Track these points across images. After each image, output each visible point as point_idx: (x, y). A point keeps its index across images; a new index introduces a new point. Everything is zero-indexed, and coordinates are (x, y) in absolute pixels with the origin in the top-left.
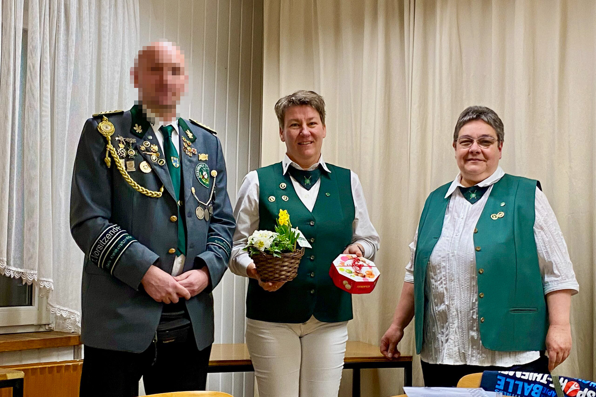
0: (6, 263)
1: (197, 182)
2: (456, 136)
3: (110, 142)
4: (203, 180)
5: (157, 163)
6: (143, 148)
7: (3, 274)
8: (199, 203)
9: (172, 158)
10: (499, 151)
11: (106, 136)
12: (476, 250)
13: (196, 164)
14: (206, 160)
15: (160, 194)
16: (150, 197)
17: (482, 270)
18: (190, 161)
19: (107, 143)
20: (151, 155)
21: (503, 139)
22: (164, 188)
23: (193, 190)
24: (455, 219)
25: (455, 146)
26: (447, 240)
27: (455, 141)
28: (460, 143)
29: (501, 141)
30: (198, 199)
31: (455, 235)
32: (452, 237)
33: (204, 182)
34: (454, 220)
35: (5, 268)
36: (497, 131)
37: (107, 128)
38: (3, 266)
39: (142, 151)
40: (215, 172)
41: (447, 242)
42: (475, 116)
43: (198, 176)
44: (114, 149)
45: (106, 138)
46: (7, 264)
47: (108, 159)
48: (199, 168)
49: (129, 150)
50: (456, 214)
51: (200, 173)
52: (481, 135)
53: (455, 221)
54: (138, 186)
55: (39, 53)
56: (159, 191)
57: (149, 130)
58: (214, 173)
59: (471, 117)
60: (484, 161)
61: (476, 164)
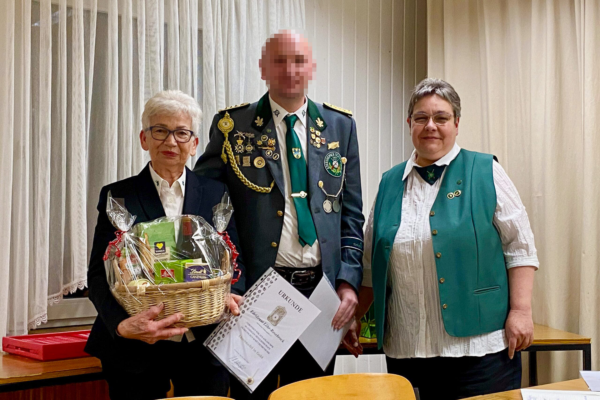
5: (271, 158)
6: (260, 143)
8: (326, 196)
10: (455, 127)
12: (433, 234)
13: (325, 154)
14: (337, 148)
15: (269, 189)
16: (260, 192)
17: (439, 254)
18: (318, 153)
19: (224, 139)
20: (267, 149)
23: (321, 183)
26: (410, 226)
28: (415, 121)
30: (326, 193)
31: (418, 220)
36: (453, 107)
39: (259, 146)
40: (345, 159)
41: (409, 228)
43: (327, 168)
44: (230, 146)
45: (224, 134)
47: (224, 156)
48: (328, 158)
49: (247, 145)
52: (436, 111)
55: (213, 49)
57: (270, 123)
59: (426, 91)
61: (432, 142)
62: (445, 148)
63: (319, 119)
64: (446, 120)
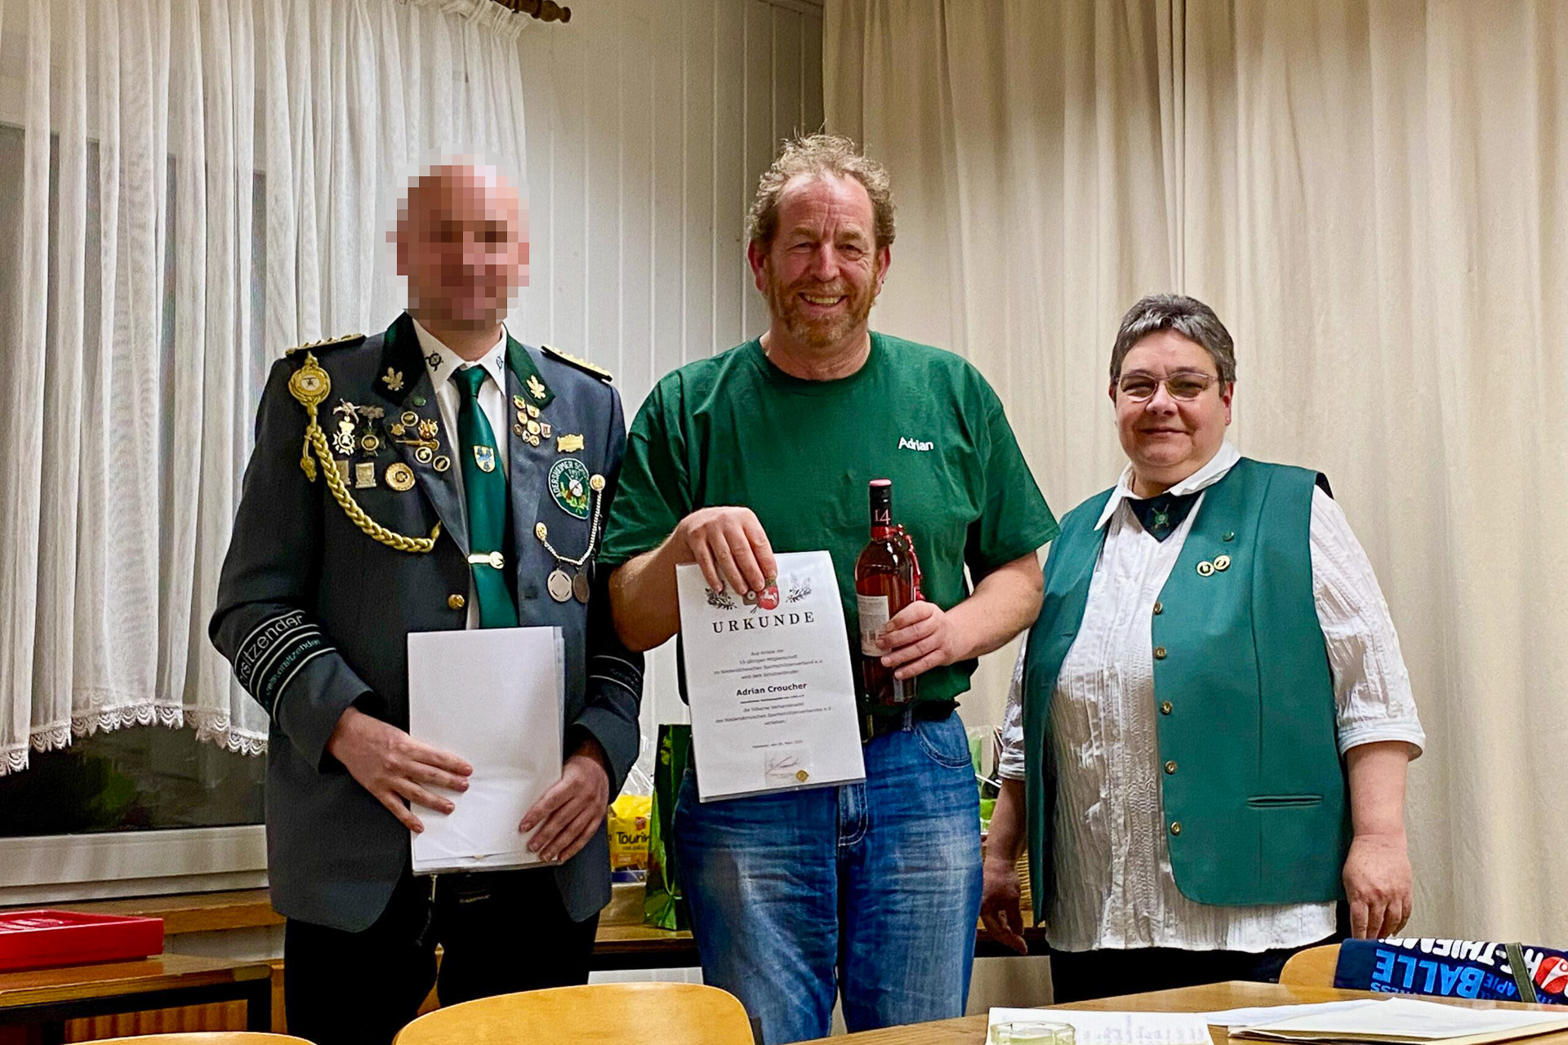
0: (229, 719)
1: (553, 510)
2: (1115, 371)
3: (315, 419)
4: (568, 501)
5: (429, 466)
6: (398, 429)
7: (223, 746)
8: (556, 560)
9: (476, 448)
10: (1224, 405)
11: (305, 404)
12: (1156, 657)
13: (549, 463)
14: (579, 450)
15: (429, 543)
16: (404, 552)
17: (1168, 705)
19: (308, 421)
20: (418, 446)
21: (1234, 377)
22: (443, 530)
23: (542, 530)
24: (1119, 583)
25: (1113, 394)
26: (1099, 637)
27: (1114, 384)
28: (1124, 391)
29: (1228, 380)
31: (1117, 622)
32: (1110, 629)
33: (572, 505)
34: (1117, 585)
35: (226, 732)
36: (1216, 357)
37: (310, 383)
38: (221, 727)
39: (396, 436)
40: (600, 480)
41: (1098, 643)
42: (1158, 322)
45: (306, 408)
46: (232, 724)
48: (558, 473)
49: (364, 435)
50: (1120, 571)
51: (562, 484)
52: (1175, 369)
53: (1118, 589)
54: (374, 528)
56: (428, 535)
57: (422, 383)
58: (599, 482)
59: (1150, 322)
60: (1187, 433)
61: (1164, 440)
62: (1198, 455)
63: (533, 378)
64: (1198, 389)
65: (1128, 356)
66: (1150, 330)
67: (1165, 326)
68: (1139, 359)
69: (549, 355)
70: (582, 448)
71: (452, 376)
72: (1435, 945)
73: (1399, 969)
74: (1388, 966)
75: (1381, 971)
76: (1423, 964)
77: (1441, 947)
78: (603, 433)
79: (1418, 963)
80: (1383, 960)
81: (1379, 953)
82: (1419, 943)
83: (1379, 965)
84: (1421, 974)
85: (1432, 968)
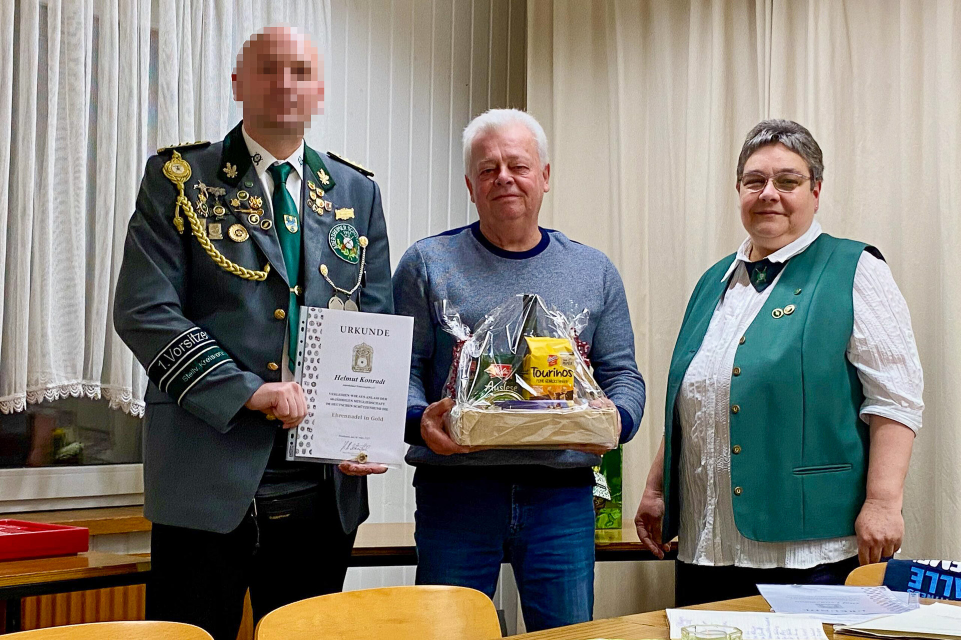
1: (332, 257)
2: (740, 171)
3: (182, 192)
4: (343, 252)
8: (334, 290)
9: (285, 216)
10: (814, 197)
11: (176, 182)
12: (734, 374)
13: (330, 226)
14: (350, 219)
15: (264, 275)
16: (247, 279)
17: (736, 408)
18: (320, 222)
19: (178, 193)
22: (272, 267)
23: (324, 269)
24: (726, 319)
25: (738, 187)
26: (707, 356)
27: (739, 179)
28: (746, 185)
29: (818, 179)
30: (332, 284)
33: (346, 254)
34: (725, 321)
36: (809, 163)
37: (178, 169)
40: (365, 240)
41: (705, 361)
43: (334, 247)
44: (190, 203)
47: (178, 219)
48: (335, 233)
50: (729, 311)
51: (338, 240)
52: (779, 170)
53: (725, 324)
54: (227, 263)
56: (262, 270)
59: (765, 138)
60: (786, 215)
61: (770, 220)
62: (793, 231)
63: (322, 170)
64: (795, 185)
65: (749, 161)
66: (764, 143)
67: (775, 141)
68: (756, 163)
69: (333, 157)
70: (353, 217)
71: (268, 169)
72: (952, 565)
73: (927, 581)
74: (919, 579)
75: (914, 582)
76: (943, 577)
77: (956, 566)
78: (367, 209)
79: (940, 576)
80: (916, 574)
81: (913, 569)
82: (940, 564)
83: (913, 577)
84: (941, 584)
85: (949, 580)
